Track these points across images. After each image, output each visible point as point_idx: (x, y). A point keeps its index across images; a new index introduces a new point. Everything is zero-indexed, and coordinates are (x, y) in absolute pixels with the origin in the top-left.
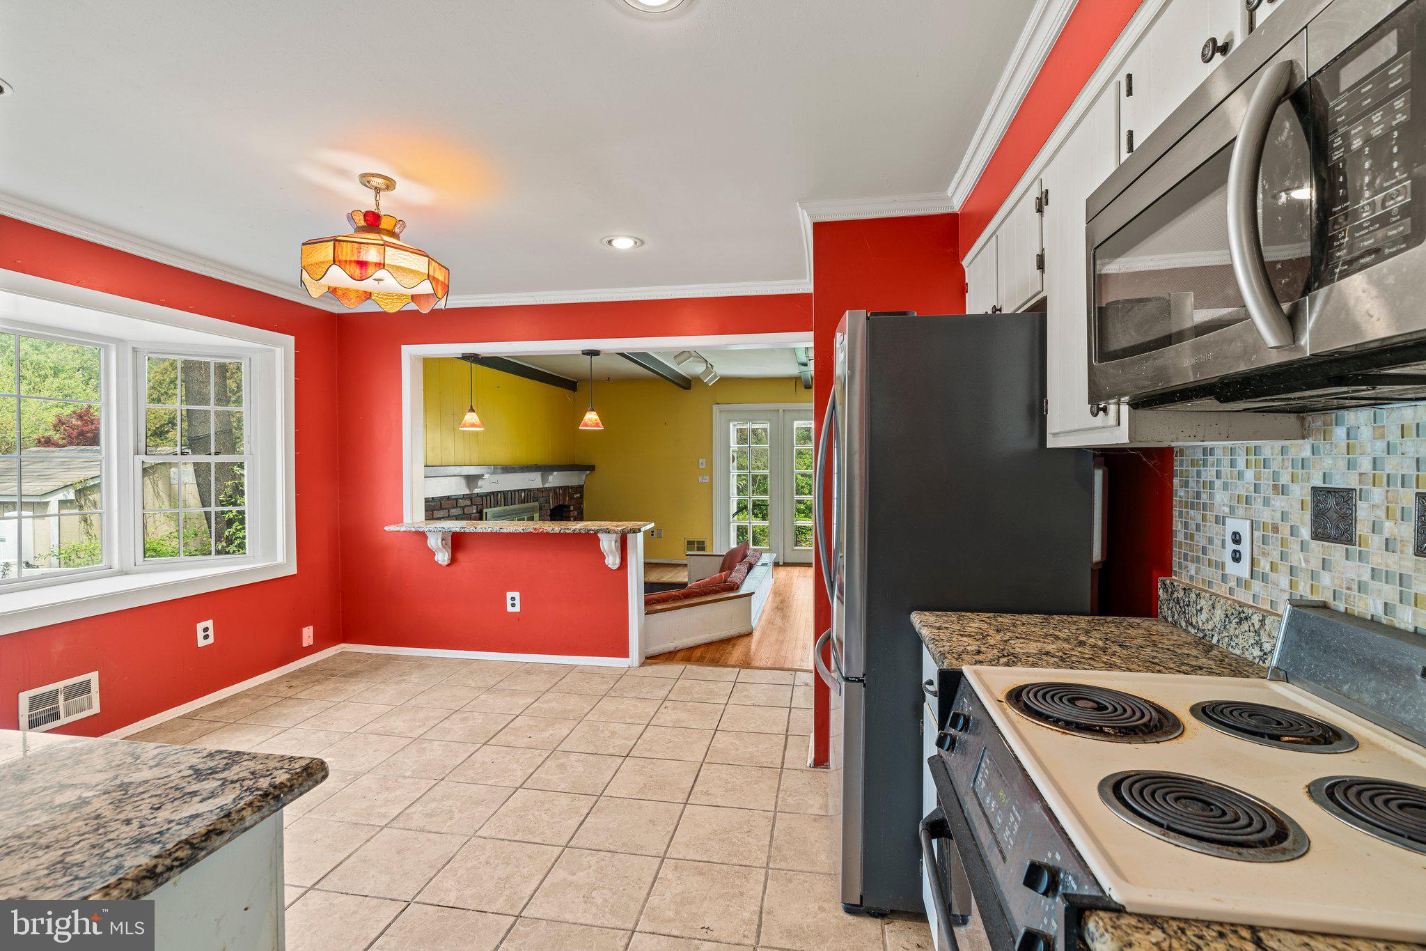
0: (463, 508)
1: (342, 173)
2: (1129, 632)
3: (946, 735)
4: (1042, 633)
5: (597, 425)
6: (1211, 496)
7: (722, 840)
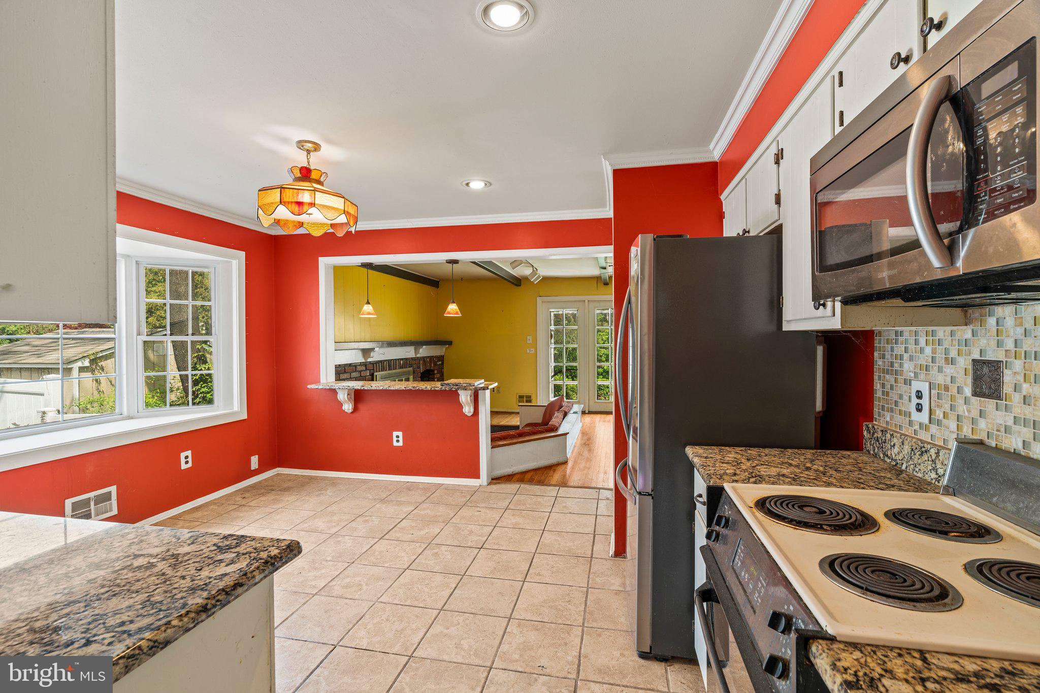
0: (360, 372)
1: (285, 140)
2: (842, 461)
3: (712, 531)
4: (779, 462)
5: (457, 313)
6: (901, 365)
7: (551, 607)
